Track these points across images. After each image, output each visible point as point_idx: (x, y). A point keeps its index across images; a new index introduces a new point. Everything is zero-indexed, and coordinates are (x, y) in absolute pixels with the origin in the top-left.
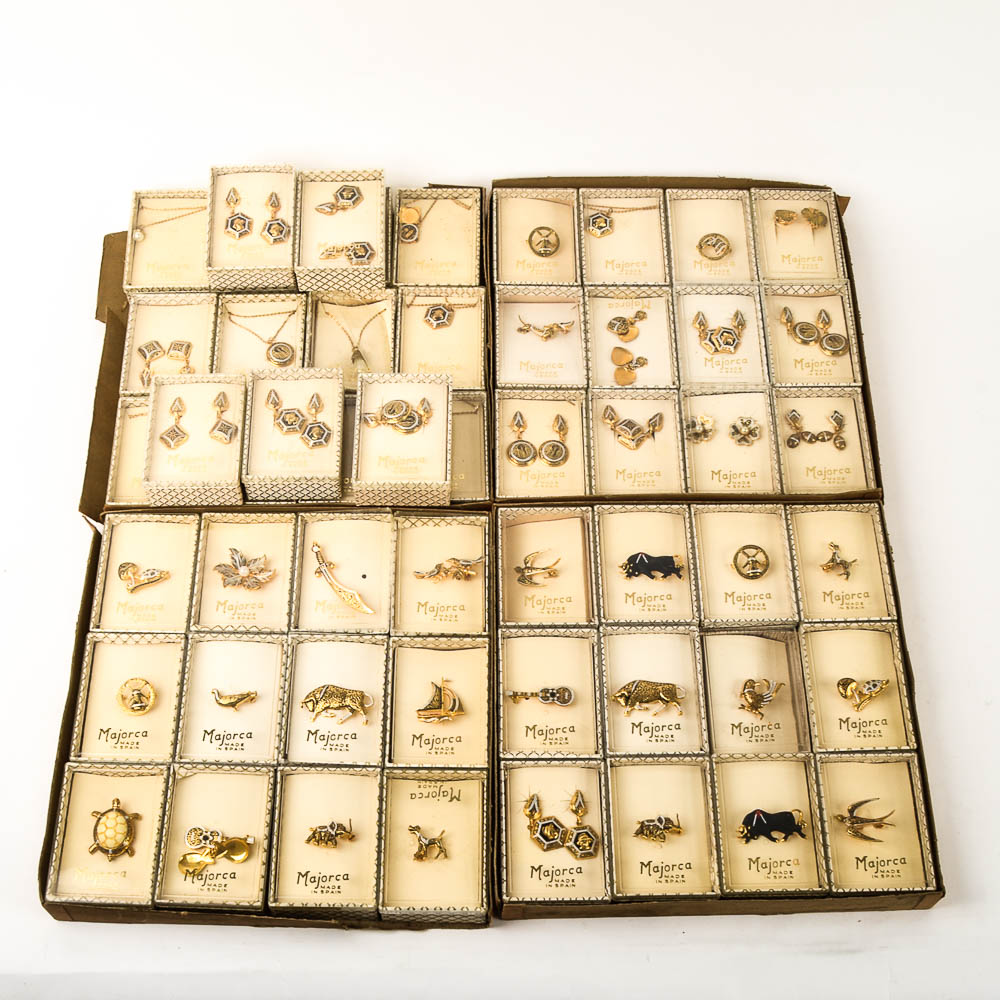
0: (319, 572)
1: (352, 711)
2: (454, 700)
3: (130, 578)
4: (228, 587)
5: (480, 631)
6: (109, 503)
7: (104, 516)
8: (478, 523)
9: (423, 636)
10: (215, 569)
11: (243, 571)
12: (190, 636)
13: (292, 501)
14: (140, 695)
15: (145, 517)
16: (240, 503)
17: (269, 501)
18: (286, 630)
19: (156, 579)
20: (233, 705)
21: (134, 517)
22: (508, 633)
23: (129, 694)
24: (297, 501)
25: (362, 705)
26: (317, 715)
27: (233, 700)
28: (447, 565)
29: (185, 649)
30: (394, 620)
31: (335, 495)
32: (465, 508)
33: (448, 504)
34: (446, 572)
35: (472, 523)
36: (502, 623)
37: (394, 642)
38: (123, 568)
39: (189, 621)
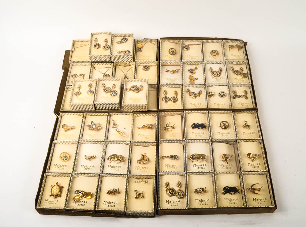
0: (113, 127)
1: (120, 161)
2: (147, 158)
3: (65, 128)
4: (90, 130)
5: (154, 141)
6: (61, 110)
7: (59, 113)
8: (154, 115)
9: (139, 142)
10: (87, 126)
11: (94, 127)
12: (79, 142)
13: (107, 110)
14: (65, 156)
15: (70, 113)
16: (94, 110)
17: (101, 110)
18: (104, 140)
19: (72, 128)
20: (89, 159)
21: (67, 113)
22: (161, 142)
23: (62, 156)
24: (109, 110)
25: (123, 159)
26: (111, 162)
27: (89, 158)
28: (146, 125)
29: (78, 145)
30: (132, 138)
31: (118, 108)
32: (151, 112)
33: (147, 110)
34: (146, 127)
35: (153, 116)
36: (160, 139)
37: (132, 144)
38: (63, 126)
39: (79, 138)
